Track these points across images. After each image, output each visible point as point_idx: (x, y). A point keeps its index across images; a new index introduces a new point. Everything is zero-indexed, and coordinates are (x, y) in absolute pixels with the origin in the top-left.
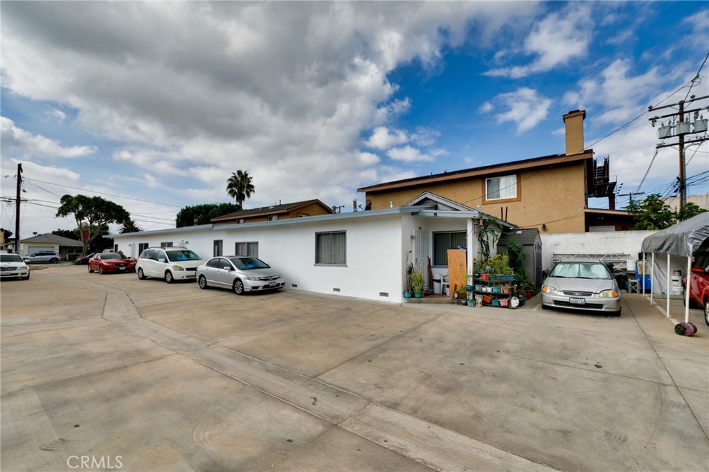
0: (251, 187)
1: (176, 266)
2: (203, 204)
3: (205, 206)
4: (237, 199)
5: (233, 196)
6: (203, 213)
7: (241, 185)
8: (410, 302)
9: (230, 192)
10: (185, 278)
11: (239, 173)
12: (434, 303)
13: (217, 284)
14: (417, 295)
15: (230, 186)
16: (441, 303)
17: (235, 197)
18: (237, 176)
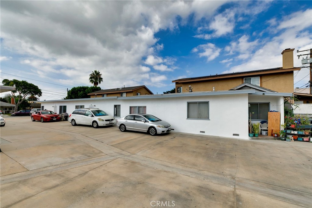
0: (101, 79)
1: (100, 119)
2: (82, 86)
3: (83, 87)
4: (94, 84)
5: (92, 83)
6: (82, 91)
7: (96, 77)
8: (253, 139)
9: (91, 81)
10: (105, 125)
11: (96, 72)
12: (265, 139)
13: (134, 129)
14: (256, 135)
15: (91, 78)
16: (268, 139)
17: (93, 83)
18: (94, 73)
